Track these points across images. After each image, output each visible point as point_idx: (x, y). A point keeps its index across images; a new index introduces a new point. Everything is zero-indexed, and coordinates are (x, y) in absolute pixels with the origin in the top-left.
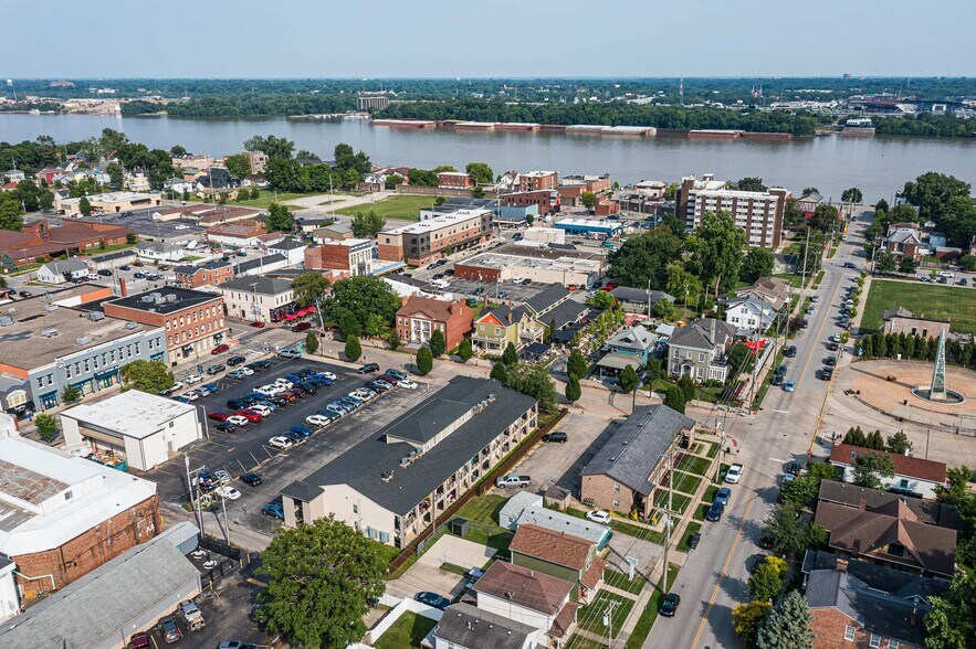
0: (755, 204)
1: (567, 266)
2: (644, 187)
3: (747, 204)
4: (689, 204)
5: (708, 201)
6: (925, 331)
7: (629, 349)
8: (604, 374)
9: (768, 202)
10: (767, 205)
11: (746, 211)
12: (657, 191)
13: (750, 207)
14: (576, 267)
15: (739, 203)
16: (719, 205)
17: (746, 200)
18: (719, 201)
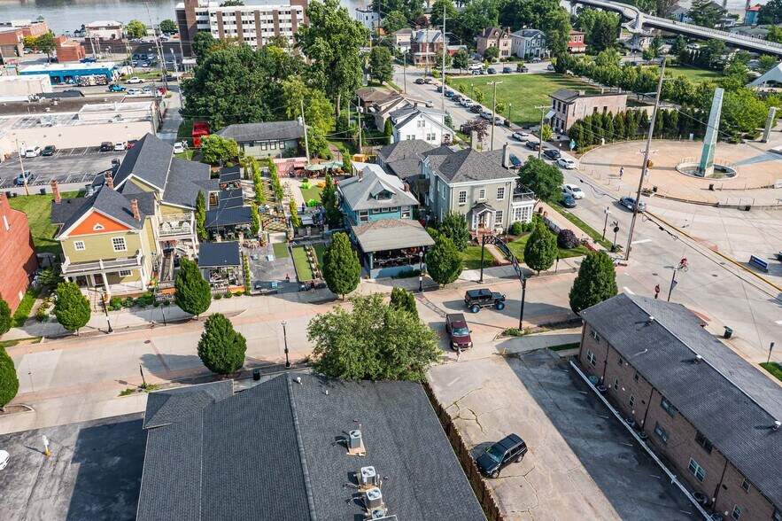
0: (280, 17)
1: (111, 115)
2: (97, 28)
3: (271, 17)
4: (200, 27)
6: (605, 108)
7: (390, 210)
8: (376, 265)
10: (294, 17)
11: (272, 26)
12: (114, 32)
13: (276, 21)
14: (124, 115)
15: (262, 17)
16: (238, 22)
17: (269, 13)
18: (238, 18)
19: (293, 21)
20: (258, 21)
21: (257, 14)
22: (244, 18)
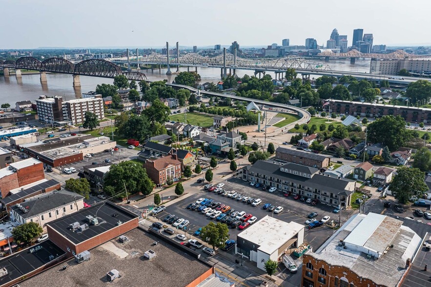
3: (92, 103)
4: (64, 109)
5: (76, 105)
9: (99, 101)
10: (100, 102)
11: (92, 106)
13: (94, 104)
15: (89, 103)
16: (81, 106)
17: (91, 102)
18: (81, 104)
19: (100, 104)
20: (87, 105)
21: (87, 102)
22: (83, 104)
